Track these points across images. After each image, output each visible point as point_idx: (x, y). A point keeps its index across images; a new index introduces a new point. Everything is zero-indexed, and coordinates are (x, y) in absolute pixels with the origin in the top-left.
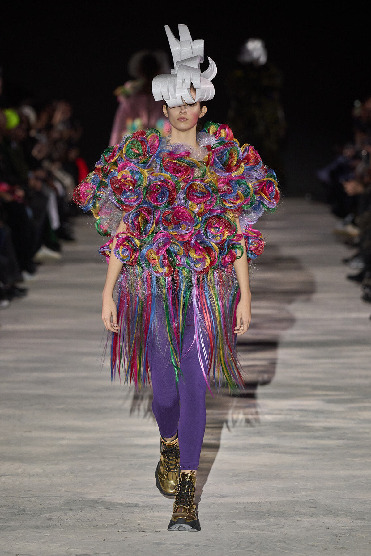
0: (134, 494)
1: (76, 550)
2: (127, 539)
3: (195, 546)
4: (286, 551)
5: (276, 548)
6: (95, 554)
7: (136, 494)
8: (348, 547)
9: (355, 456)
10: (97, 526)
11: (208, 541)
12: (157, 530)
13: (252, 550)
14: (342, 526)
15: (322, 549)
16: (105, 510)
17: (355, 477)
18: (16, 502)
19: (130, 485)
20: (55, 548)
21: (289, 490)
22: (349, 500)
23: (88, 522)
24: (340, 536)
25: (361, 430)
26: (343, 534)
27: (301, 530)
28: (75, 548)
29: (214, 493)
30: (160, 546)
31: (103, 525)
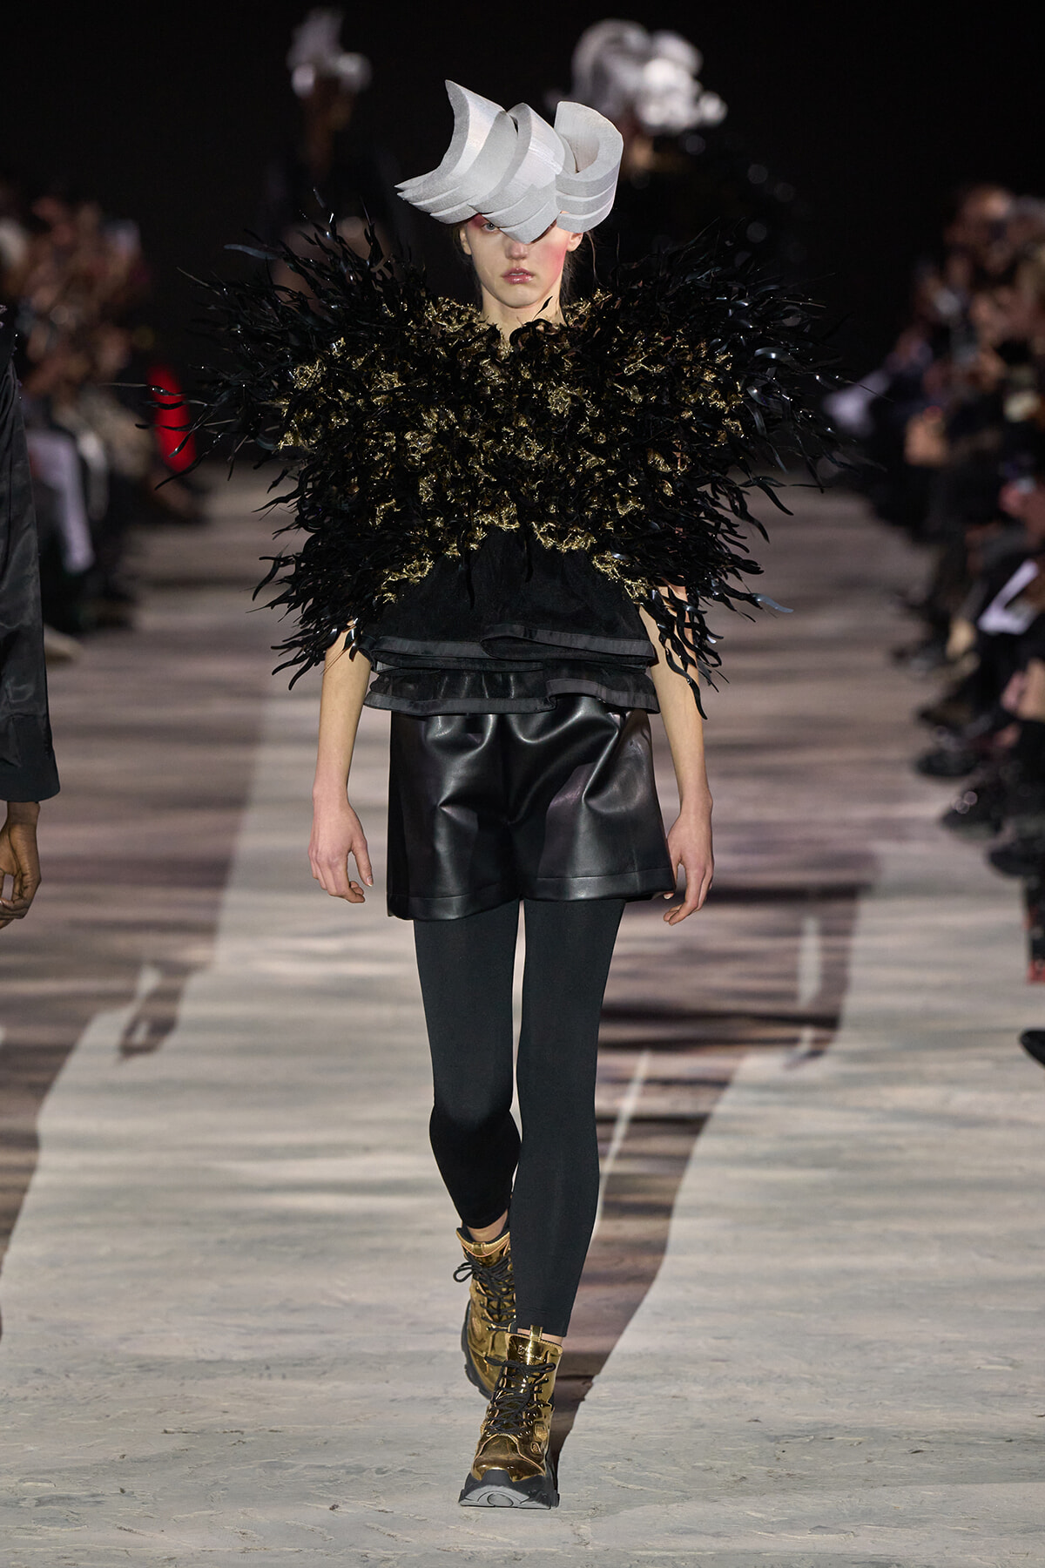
0: (222, 1325)
1: (40, 1484)
2: (187, 1453)
3: (377, 1473)
4: (631, 1486)
5: (603, 1478)
6: (93, 1496)
7: (228, 1326)
8: (805, 1473)
9: (854, 1215)
10: (108, 1416)
11: (413, 1457)
12: (273, 1428)
14: (797, 1415)
15: (732, 1478)
16: (134, 1372)
17: (848, 1274)
19: (213, 1300)
23: (83, 1405)
24: (787, 1442)
25: (883, 1141)
26: (795, 1437)
27: (679, 1425)
28: (37, 1481)
30: (278, 1473)
31: (125, 1413)
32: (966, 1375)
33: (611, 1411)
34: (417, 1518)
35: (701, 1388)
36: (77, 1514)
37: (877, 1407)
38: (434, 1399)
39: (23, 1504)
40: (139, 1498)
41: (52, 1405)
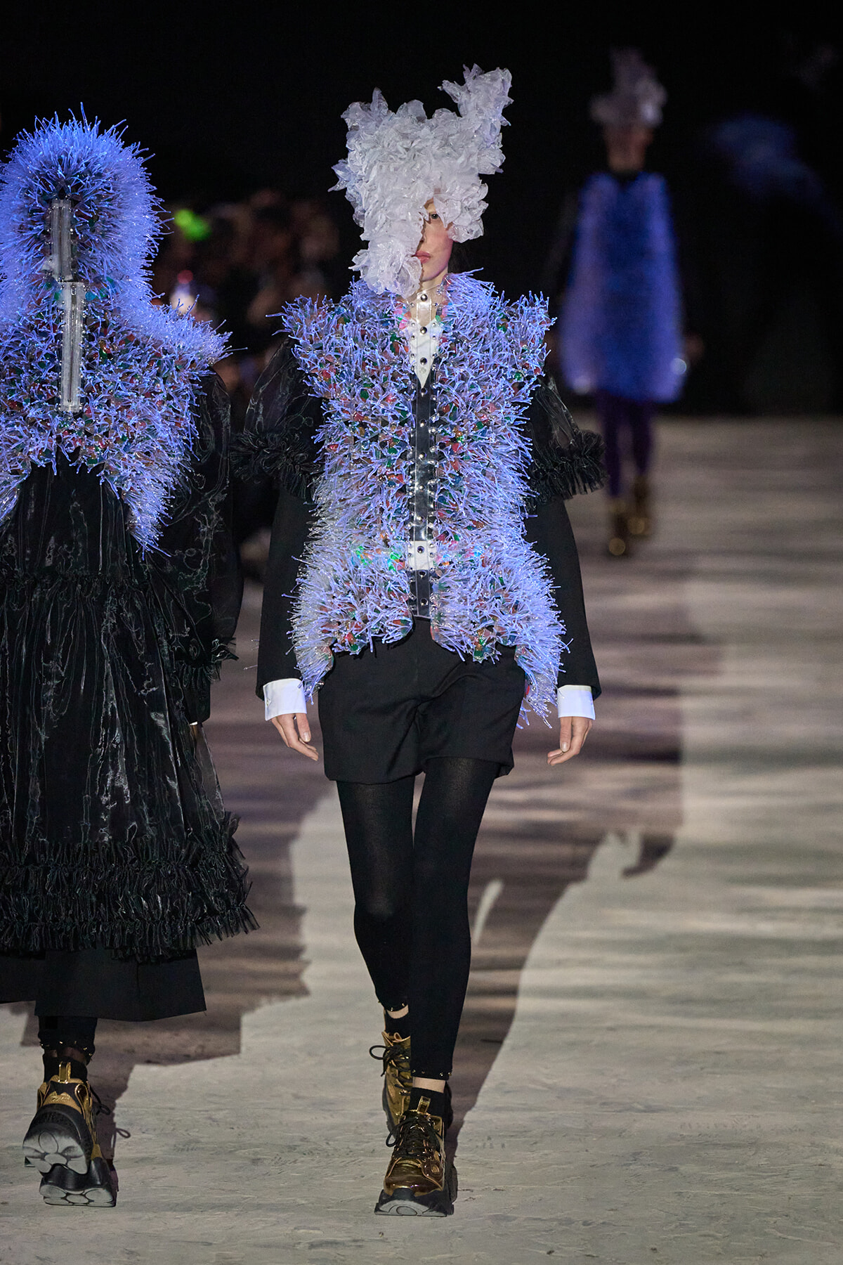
1: (311, 1231)
3: (583, 1225)
4: (790, 1237)
5: (766, 1230)
6: (355, 1241)
10: (363, 1177)
11: (612, 1212)
12: (498, 1187)
13: (711, 1233)
18: (180, 1121)
20: (264, 1228)
23: (342, 1167)
27: (826, 1187)
28: (309, 1228)
30: (503, 1224)
31: (376, 1174)
33: (769, 1176)
34: (618, 1261)
36: (343, 1256)
38: (625, 1165)
39: (298, 1247)
40: (392, 1243)
41: (317, 1167)
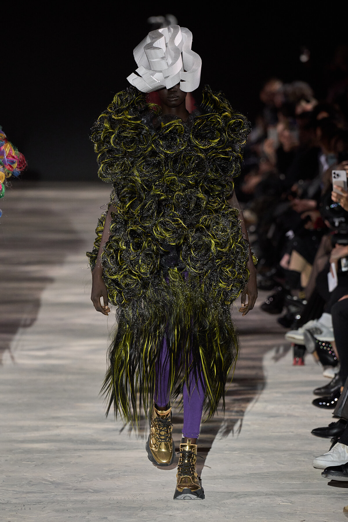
0: (7, 490)
7: (9, 490)
19: (4, 481)
21: (164, 484)
22: (223, 494)
29: (88, 489)
32: (275, 506)
35: (180, 512)
37: (243, 518)
